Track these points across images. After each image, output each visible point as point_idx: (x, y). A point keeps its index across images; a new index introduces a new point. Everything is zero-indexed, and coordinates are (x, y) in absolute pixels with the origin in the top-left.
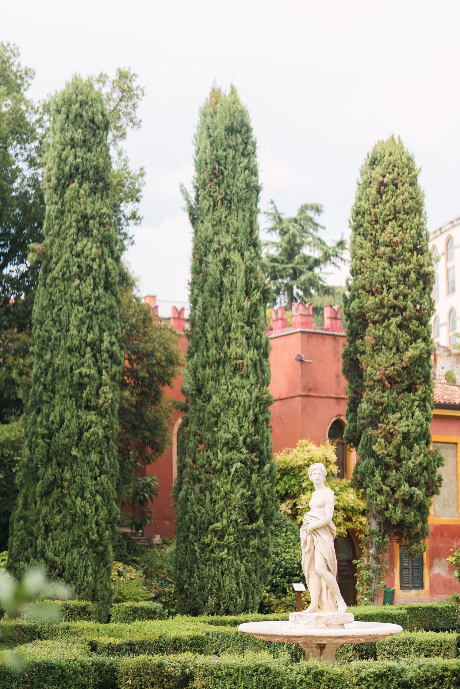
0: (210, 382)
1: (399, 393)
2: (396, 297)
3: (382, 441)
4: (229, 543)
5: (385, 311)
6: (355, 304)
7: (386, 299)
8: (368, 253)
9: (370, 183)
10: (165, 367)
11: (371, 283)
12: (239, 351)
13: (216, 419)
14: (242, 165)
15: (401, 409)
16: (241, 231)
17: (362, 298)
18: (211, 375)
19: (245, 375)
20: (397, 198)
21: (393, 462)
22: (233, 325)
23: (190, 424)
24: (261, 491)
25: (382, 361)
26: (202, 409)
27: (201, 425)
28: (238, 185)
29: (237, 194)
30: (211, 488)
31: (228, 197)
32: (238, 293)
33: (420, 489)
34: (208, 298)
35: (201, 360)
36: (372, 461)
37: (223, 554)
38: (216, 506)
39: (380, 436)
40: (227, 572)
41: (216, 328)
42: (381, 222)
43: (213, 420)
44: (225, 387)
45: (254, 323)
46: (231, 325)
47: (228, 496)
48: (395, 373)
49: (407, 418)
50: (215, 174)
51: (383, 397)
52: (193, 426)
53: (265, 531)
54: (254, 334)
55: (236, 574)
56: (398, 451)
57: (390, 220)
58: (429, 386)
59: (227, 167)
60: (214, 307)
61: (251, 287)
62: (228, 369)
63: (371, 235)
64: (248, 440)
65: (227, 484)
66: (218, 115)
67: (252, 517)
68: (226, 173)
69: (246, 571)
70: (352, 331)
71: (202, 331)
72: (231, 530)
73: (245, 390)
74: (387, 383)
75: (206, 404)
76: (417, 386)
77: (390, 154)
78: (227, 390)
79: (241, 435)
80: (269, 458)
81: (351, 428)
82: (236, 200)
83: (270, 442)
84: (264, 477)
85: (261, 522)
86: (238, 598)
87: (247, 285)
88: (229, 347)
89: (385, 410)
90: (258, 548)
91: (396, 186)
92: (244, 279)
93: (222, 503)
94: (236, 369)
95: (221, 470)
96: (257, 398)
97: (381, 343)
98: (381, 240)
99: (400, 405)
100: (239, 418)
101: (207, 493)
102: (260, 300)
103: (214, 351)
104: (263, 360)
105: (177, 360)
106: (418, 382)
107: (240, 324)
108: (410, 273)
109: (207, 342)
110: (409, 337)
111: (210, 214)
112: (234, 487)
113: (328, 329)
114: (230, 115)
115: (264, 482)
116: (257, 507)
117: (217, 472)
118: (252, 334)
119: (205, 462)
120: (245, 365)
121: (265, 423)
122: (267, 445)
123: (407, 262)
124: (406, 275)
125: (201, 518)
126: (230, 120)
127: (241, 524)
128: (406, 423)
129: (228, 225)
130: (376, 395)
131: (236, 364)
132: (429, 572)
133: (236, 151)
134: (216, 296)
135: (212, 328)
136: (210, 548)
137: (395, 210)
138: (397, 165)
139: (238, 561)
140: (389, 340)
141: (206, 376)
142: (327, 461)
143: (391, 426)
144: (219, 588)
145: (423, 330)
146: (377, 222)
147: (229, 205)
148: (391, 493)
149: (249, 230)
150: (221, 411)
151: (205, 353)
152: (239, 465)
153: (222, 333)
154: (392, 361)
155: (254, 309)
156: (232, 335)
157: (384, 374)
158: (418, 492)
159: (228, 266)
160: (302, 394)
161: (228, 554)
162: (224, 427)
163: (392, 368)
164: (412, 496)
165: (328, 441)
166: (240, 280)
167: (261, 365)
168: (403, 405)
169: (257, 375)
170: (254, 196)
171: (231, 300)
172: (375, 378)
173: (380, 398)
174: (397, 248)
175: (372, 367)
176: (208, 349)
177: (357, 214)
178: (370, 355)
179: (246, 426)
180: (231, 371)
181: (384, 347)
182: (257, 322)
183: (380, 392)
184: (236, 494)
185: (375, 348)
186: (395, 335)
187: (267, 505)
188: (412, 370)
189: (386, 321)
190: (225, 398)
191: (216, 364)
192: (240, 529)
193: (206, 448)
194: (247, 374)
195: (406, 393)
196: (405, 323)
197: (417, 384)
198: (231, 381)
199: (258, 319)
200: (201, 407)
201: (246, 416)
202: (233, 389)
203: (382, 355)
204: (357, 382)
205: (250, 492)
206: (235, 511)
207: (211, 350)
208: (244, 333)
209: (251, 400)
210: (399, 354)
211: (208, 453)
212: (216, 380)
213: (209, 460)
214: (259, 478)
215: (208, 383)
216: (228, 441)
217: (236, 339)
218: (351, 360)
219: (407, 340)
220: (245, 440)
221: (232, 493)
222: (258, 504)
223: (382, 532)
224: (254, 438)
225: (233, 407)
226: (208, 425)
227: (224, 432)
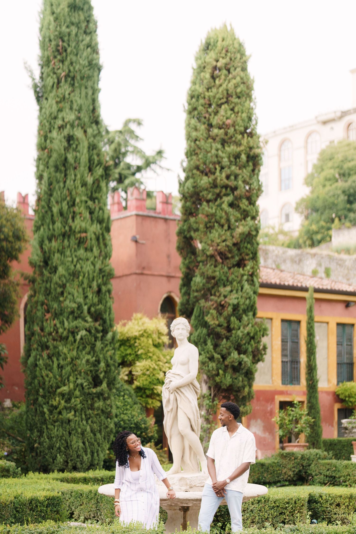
0: (56, 255)
1: (229, 268)
2: (228, 177)
3: (214, 312)
4: (75, 405)
5: (217, 191)
6: (189, 184)
7: (219, 179)
8: (202, 135)
9: (204, 67)
10: (12, 243)
11: (205, 164)
12: (83, 225)
13: (61, 290)
14: (84, 42)
15: (231, 283)
16: (84, 108)
17: (196, 178)
18: (57, 248)
19: (89, 247)
21: (223, 332)
22: (78, 200)
23: (37, 295)
24: (105, 358)
25: (214, 237)
26: (49, 280)
27: (48, 295)
28: (81, 62)
29: (80, 71)
30: (58, 355)
31: (71, 75)
32: (82, 169)
33: (247, 357)
34: (53, 174)
35: (47, 234)
36: (205, 331)
37: (70, 415)
38: (64, 371)
39: (212, 308)
40: (74, 432)
41: (61, 202)
42: (214, 105)
43: (59, 290)
44: (70, 259)
45: (96, 198)
46: (75, 200)
47: (74, 362)
48: (227, 249)
49: (237, 290)
50: (58, 51)
51: (215, 271)
52: (41, 296)
53: (108, 394)
54: (97, 209)
55: (83, 434)
56: (229, 322)
57: (223, 104)
58: (257, 262)
59: (70, 44)
60: (58, 182)
61: (93, 163)
62: (73, 241)
63: (205, 117)
64: (93, 309)
65: (73, 350)
67: (96, 382)
68: (69, 50)
70: (186, 211)
71: (48, 206)
72: (77, 393)
73: (89, 262)
74: (218, 258)
75: (52, 275)
76: (246, 262)
77: (223, 40)
78: (72, 261)
79: (85, 304)
80: (111, 326)
81: (185, 301)
82: (79, 78)
83: (112, 312)
84: (107, 345)
85: (104, 385)
86: (84, 455)
87: (89, 162)
88: (73, 221)
89: (216, 284)
90: (102, 410)
91: (228, 70)
92: (87, 155)
93: (68, 368)
94: (81, 242)
95: (67, 338)
96: (100, 270)
97: (213, 220)
98: (214, 123)
99: (230, 278)
100: (84, 289)
101: (55, 359)
102: (102, 176)
103: (60, 225)
104: (106, 234)
105: (24, 236)
106: (247, 257)
107: (84, 198)
108: (241, 155)
109: (52, 216)
110: (239, 215)
111: (54, 91)
112: (80, 353)
113: (160, 213)
115: (107, 349)
116: (101, 373)
117: (64, 339)
118: (95, 209)
119: (52, 330)
120: (89, 238)
121: (107, 294)
122: (109, 315)
123: (239, 144)
124: (237, 156)
125: (50, 382)
127: (86, 388)
128: (236, 296)
129: (72, 102)
130: (209, 270)
131: (80, 238)
133: (78, 28)
134: (61, 172)
135: (57, 203)
136: (58, 410)
137: (227, 93)
138: (229, 50)
139: (84, 422)
140: (221, 218)
141: (52, 248)
142: (159, 333)
143: (223, 297)
144: (67, 446)
145: (252, 210)
146: (210, 105)
147: (72, 82)
148: (221, 360)
149: (91, 107)
150: (67, 281)
151: (51, 227)
152: (83, 333)
153: (67, 207)
154: (224, 238)
155: (96, 185)
156: (76, 209)
157: (216, 250)
158: (246, 359)
159: (71, 142)
160: (137, 271)
161: (75, 415)
162: (70, 297)
163: (224, 244)
164: (240, 363)
165: (160, 315)
166: (84, 156)
167: (104, 239)
168: (233, 279)
169: (100, 248)
170: (95, 74)
171: (75, 175)
172: (208, 253)
173: (212, 272)
174: (229, 131)
175: (206, 243)
176: (54, 223)
177: (192, 97)
178: (204, 232)
179: (90, 296)
180: (75, 244)
181: (216, 225)
182: (99, 197)
183: (213, 266)
184: (82, 360)
185: (208, 226)
186: (226, 213)
187: (110, 370)
188: (242, 246)
189: (219, 199)
190: (70, 269)
191: (61, 237)
192: (85, 393)
193: (53, 317)
194: (91, 247)
195: (236, 268)
196: (236, 202)
197: (246, 260)
198: (76, 253)
199: (100, 194)
200: (48, 278)
201: (90, 287)
202: (78, 261)
203: (214, 231)
204: (191, 258)
205: (94, 358)
206: (80, 375)
207: (56, 223)
208: (88, 207)
209: (94, 272)
210: (230, 231)
211: (55, 322)
212: (62, 252)
213: (56, 328)
214: (102, 345)
215: (54, 255)
216: (74, 310)
217: (80, 213)
218: (185, 237)
219: (238, 217)
220: (89, 309)
221: (78, 359)
222: (102, 370)
223: (212, 395)
224: (97, 307)
225: (78, 278)
226: (55, 295)
227: (70, 302)
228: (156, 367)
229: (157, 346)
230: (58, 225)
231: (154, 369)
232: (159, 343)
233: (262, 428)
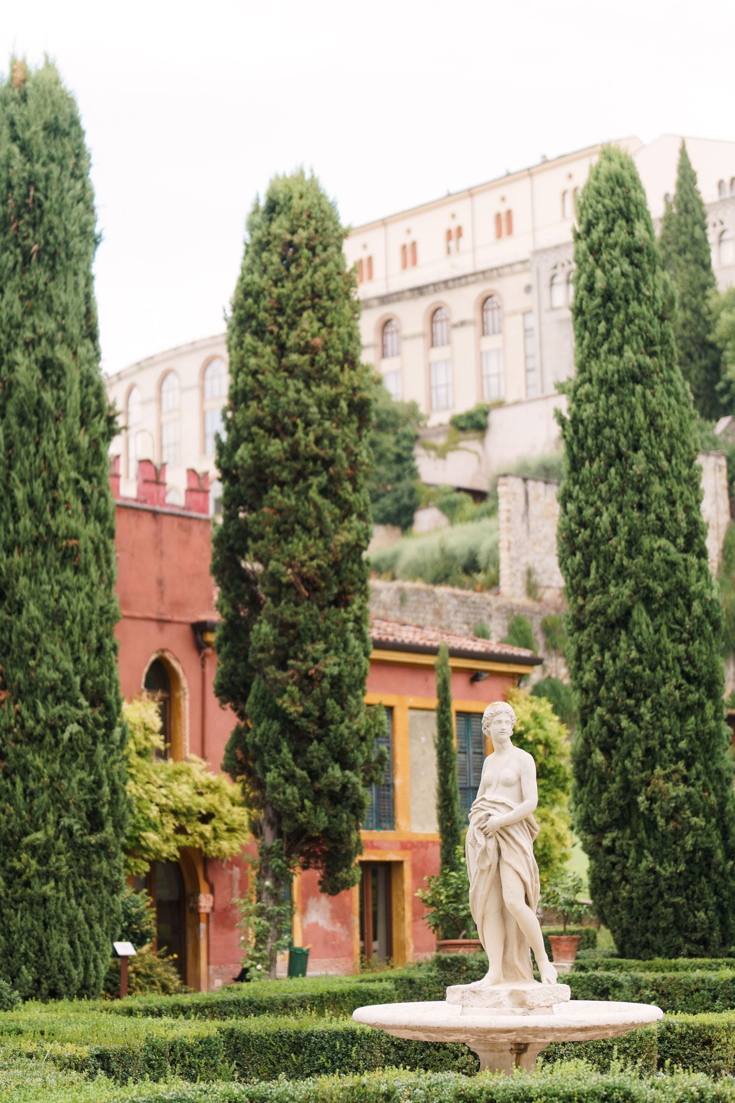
0: (21, 579)
1: (321, 608)
2: (318, 441)
3: (294, 689)
4: (58, 869)
5: (297, 466)
6: (243, 452)
7: (303, 443)
8: (268, 363)
9: (268, 243)
11: (274, 416)
12: (73, 523)
13: (31, 645)
14: (71, 193)
15: (325, 636)
16: (72, 310)
17: (257, 441)
18: (22, 566)
19: (82, 566)
20: (315, 271)
21: (313, 728)
22: (62, 477)
24: (108, 776)
25: (297, 550)
26: (7, 628)
27: (4, 655)
28: (69, 227)
29: (67, 243)
30: (25, 771)
31: (50, 249)
32: (70, 420)
33: (357, 775)
34: (16, 428)
35: (3, 539)
36: (276, 726)
37: (48, 889)
38: (36, 802)
39: (291, 681)
40: (53, 922)
41: (31, 481)
42: (289, 311)
43: (28, 646)
44: (48, 588)
45: (95, 475)
46: (57, 478)
47: (56, 785)
48: (318, 572)
49: (337, 649)
50: (26, 205)
51: (297, 613)
53: (115, 846)
54: (96, 495)
55: (70, 925)
56: (323, 709)
57: (304, 309)
58: (367, 596)
59: (49, 194)
60: (25, 443)
61: (89, 410)
62: (52, 553)
63: (272, 332)
64: (89, 683)
65: (53, 761)
66: (30, 102)
67: (95, 823)
68: (47, 205)
69: (86, 918)
71: (6, 487)
72: (60, 844)
73: (82, 595)
74: (303, 590)
75: (13, 618)
76: (349, 597)
77: (301, 197)
78: (52, 592)
79: (76, 674)
80: (119, 715)
82: (63, 255)
83: (119, 688)
84: (112, 751)
85: (109, 829)
86: (72, 968)
87: (82, 407)
88: (53, 516)
89: (299, 639)
90: (105, 878)
91: (312, 249)
92: (78, 396)
93: (45, 797)
94: (67, 556)
95: (42, 737)
96: (101, 608)
97: (292, 519)
98: (290, 343)
99: (323, 627)
100: (72, 645)
101: (18, 779)
102: (103, 435)
103: (28, 523)
104: (109, 542)
106: (351, 588)
107: (74, 475)
108: (339, 401)
109: (14, 505)
110: (337, 511)
111: (17, 277)
112: (66, 767)
113: (145, 501)
114: (53, 103)
115: (111, 759)
116: (103, 806)
117: (32, 739)
118: (92, 495)
119: (13, 721)
120: (82, 548)
121: (112, 654)
122: (116, 693)
123: (334, 382)
124: (333, 404)
125: (8, 822)
126: (52, 112)
127: (77, 834)
128: (336, 659)
129: (50, 297)
130: (286, 611)
131: (67, 548)
132: (302, 921)
133: (62, 167)
134: (30, 426)
135: (23, 481)
136: (24, 878)
137: (313, 291)
138: (313, 215)
139: (73, 901)
140: (307, 515)
141: (15, 568)
142: (146, 729)
143: (311, 664)
144: (40, 950)
146: (281, 311)
147: (51, 263)
148: (309, 780)
149: (83, 309)
150: (42, 630)
151: (11, 526)
152: (73, 728)
153: (41, 490)
154: (313, 551)
155: (93, 450)
156: (59, 494)
157: (299, 574)
158: (355, 779)
159: (49, 371)
161: (56, 888)
162: (47, 659)
163: (314, 563)
164: (344, 787)
165: (145, 694)
166: (73, 398)
167: (107, 551)
168: (328, 628)
170: (91, 249)
171: (58, 432)
172: (284, 580)
173: (291, 616)
174: (317, 358)
175: (278, 560)
176: (16, 519)
177: (247, 294)
179: (85, 658)
180: (57, 559)
181: (297, 527)
182: (99, 473)
183: (292, 605)
184: (70, 780)
185: (282, 528)
186: (316, 506)
187: (118, 799)
188: (343, 566)
189: (301, 481)
190: (48, 607)
191: (31, 547)
192: (75, 843)
193: (13, 698)
194: (85, 564)
195: (333, 607)
196: (331, 487)
197: (350, 593)
198: (57, 577)
199: (101, 468)
200: (6, 621)
201: (84, 641)
202: (61, 591)
203: (296, 540)
204: (239, 587)
205: (92, 777)
206: (67, 810)
207: (22, 519)
208: (80, 492)
209: (92, 613)
210: (323, 539)
211: (17, 706)
212: (32, 575)
213: (19, 719)
214: (105, 752)
215: (17, 580)
216: (56, 684)
217: (67, 502)
218: (231, 549)
219: (335, 514)
220: (83, 682)
221: (61, 778)
222: (105, 799)
223: (285, 849)
224: (97, 680)
225: (62, 623)
226: (19, 657)
227: (49, 669)
228: (145, 796)
229: (140, 754)
230: (26, 522)
231: (140, 799)
232: (145, 749)
233: (328, 915)
